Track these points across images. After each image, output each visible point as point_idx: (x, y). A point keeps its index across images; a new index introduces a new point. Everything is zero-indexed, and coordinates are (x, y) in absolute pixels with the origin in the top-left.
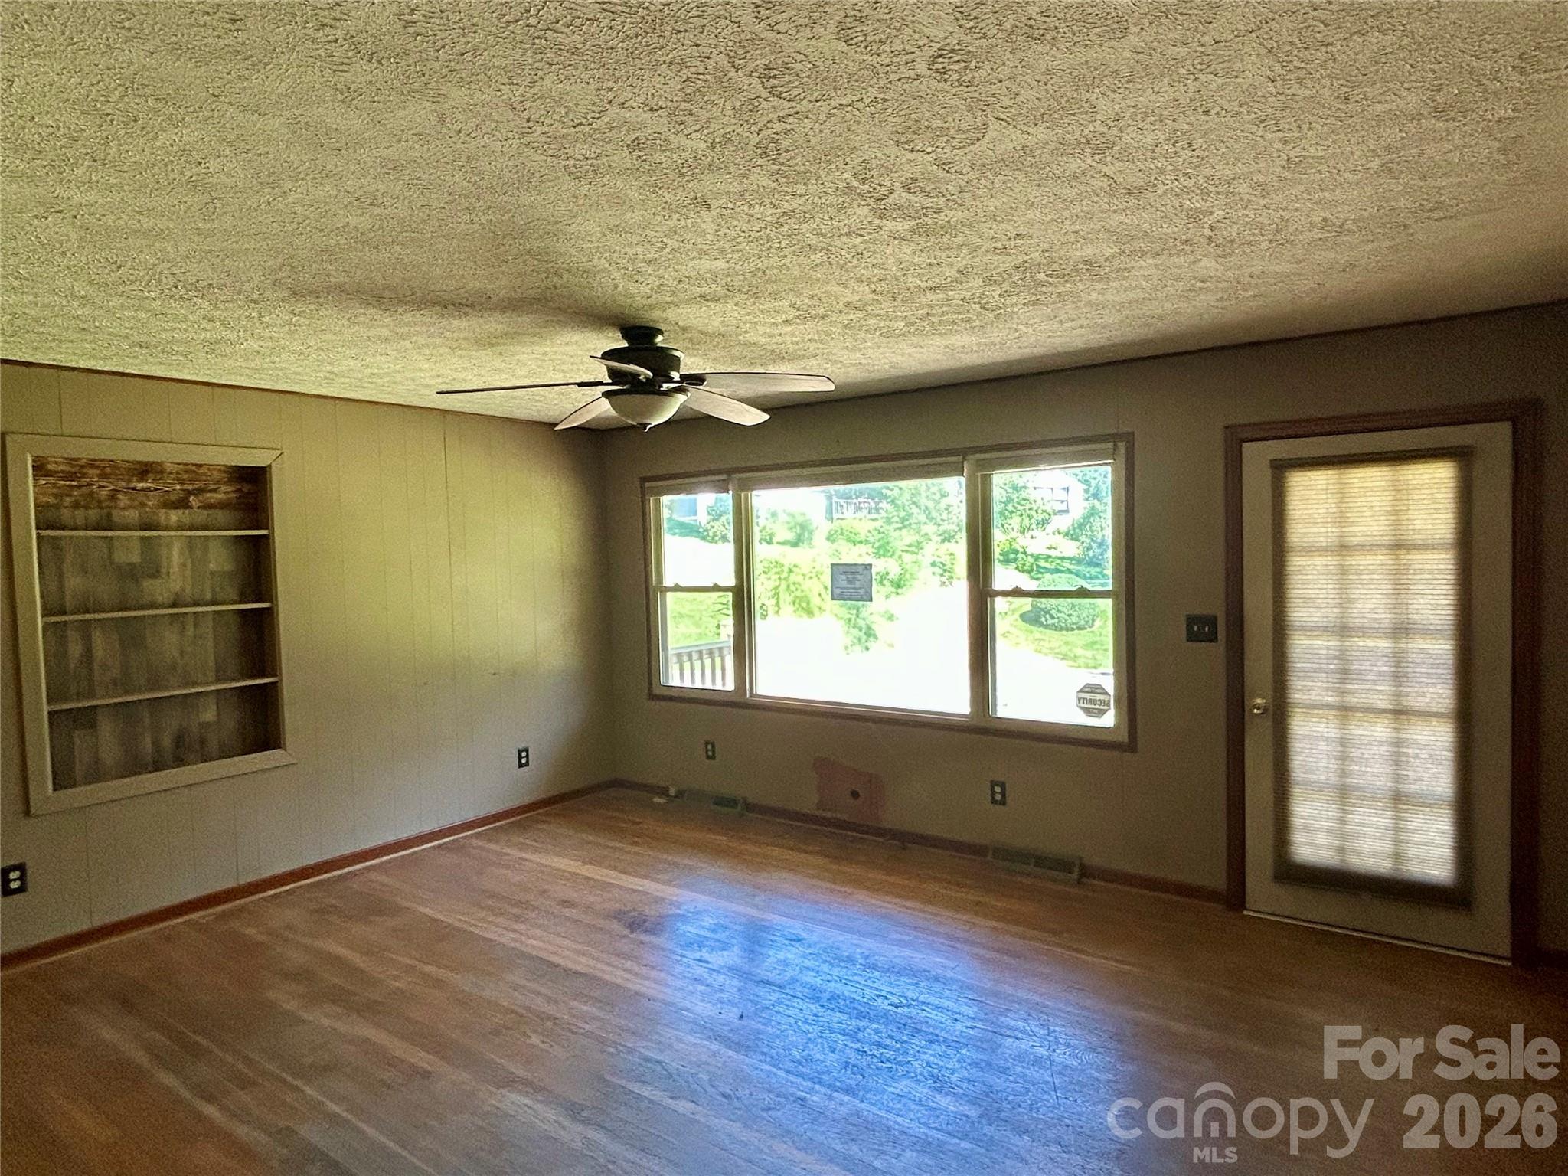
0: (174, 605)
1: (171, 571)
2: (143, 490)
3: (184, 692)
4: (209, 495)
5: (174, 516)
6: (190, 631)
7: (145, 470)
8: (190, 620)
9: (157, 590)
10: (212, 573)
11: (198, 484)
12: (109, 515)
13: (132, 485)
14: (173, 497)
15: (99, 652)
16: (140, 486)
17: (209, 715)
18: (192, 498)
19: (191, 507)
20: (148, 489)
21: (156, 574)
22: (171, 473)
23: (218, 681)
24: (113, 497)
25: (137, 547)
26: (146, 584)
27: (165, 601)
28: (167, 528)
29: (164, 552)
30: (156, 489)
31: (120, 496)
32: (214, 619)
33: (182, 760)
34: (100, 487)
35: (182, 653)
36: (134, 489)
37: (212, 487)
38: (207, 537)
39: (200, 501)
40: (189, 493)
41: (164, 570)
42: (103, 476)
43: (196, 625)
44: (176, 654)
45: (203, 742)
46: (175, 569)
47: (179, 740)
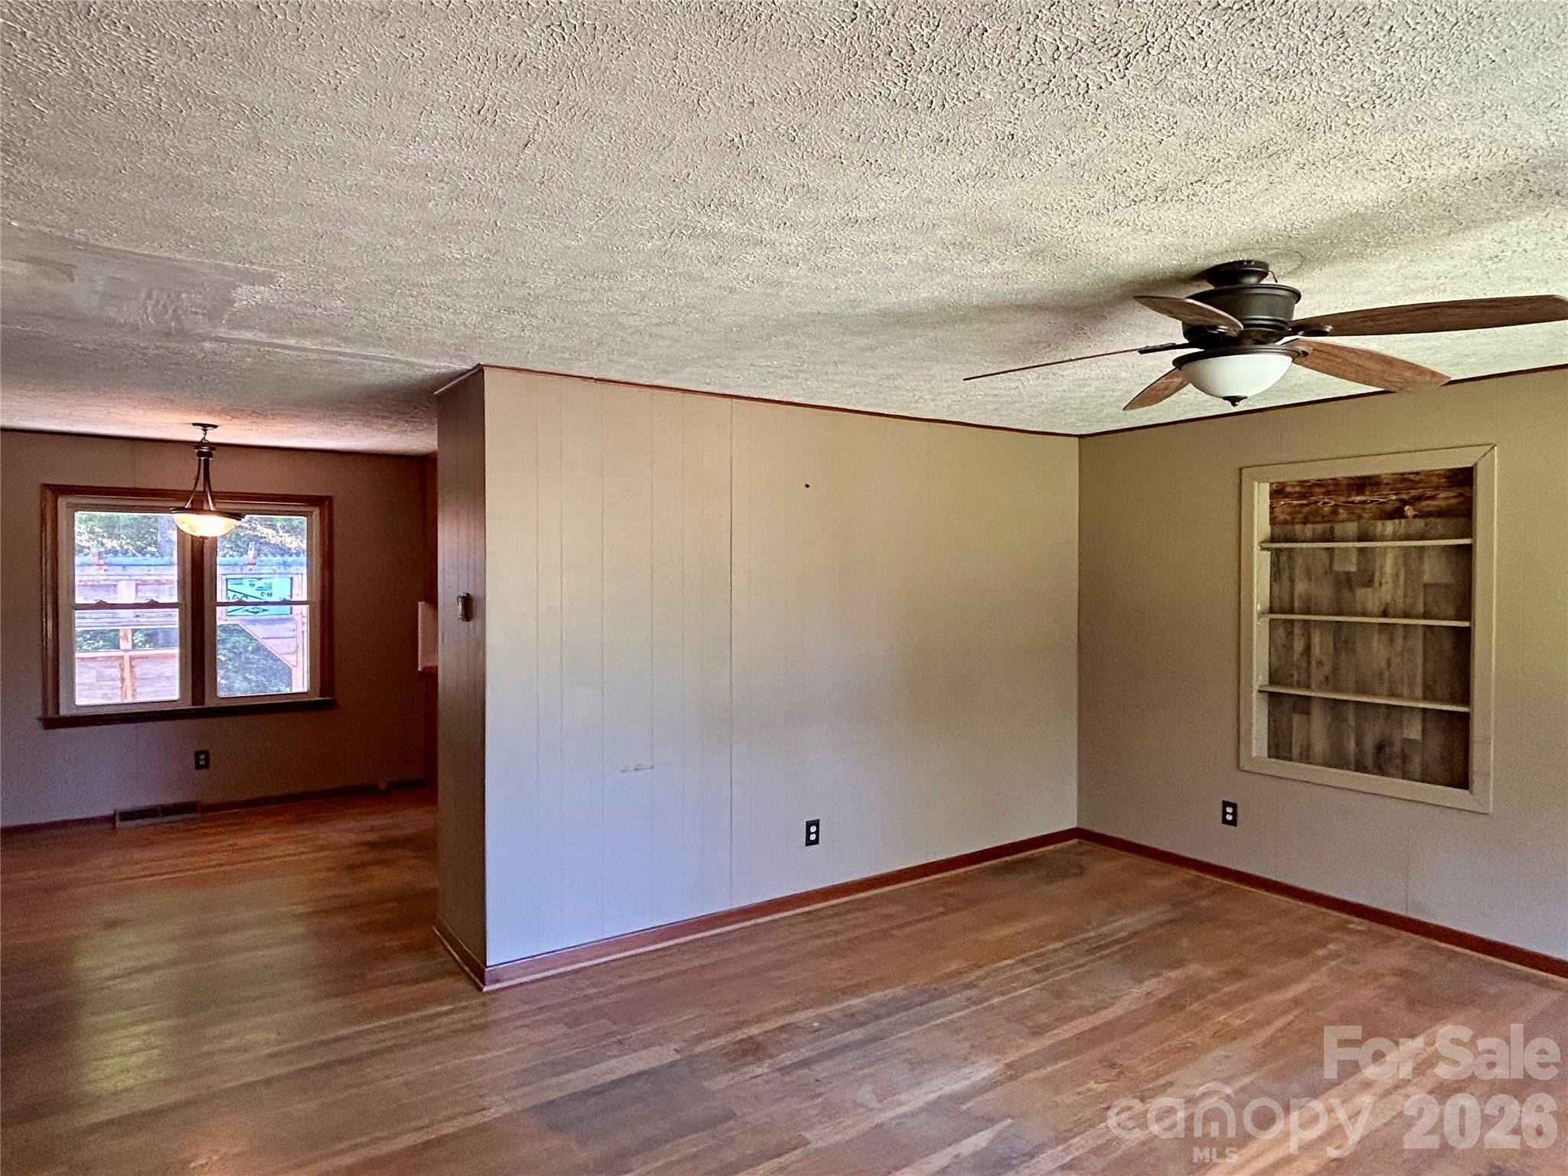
0: (1385, 614)
1: (1383, 581)
2: (1361, 502)
3: (1390, 702)
4: (1428, 502)
5: (1390, 527)
6: (1399, 642)
7: (1362, 484)
8: (1401, 631)
9: (1370, 598)
10: (1426, 586)
11: (1413, 493)
12: (1332, 530)
13: (1350, 499)
14: (1389, 507)
15: (1316, 650)
16: (1358, 499)
17: (1413, 731)
18: (1407, 508)
19: (1405, 517)
20: (1364, 502)
21: (1369, 583)
22: (1387, 484)
23: (1425, 698)
24: (1334, 511)
25: (1354, 558)
26: (1360, 592)
27: (1376, 610)
28: (1383, 539)
29: (1378, 561)
30: (1372, 501)
31: (1341, 511)
32: (1425, 635)
33: (1381, 769)
34: (1325, 503)
35: (1389, 662)
36: (1352, 502)
37: (1429, 493)
38: (1422, 548)
39: (1414, 510)
40: (1404, 502)
41: (1376, 579)
42: (1327, 493)
43: (1405, 638)
44: (1383, 664)
45: (1405, 758)
46: (1388, 579)
47: (1380, 748)
